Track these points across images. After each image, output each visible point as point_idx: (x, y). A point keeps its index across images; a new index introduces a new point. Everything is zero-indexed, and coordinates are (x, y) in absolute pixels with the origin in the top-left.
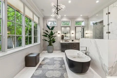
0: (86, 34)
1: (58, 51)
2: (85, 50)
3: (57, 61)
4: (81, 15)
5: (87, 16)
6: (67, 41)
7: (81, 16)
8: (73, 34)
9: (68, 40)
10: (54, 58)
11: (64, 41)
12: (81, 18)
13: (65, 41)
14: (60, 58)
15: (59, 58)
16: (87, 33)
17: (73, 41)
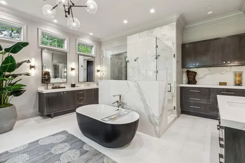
0: (98, 71)
1: (31, 119)
2: (118, 102)
3: (56, 144)
4: (91, 34)
5: (100, 39)
6: (59, 88)
7: (90, 36)
8: (72, 69)
9: (61, 86)
10: (38, 141)
11: (50, 87)
12: (89, 39)
13: (53, 88)
14: (57, 134)
15: (53, 135)
16: (99, 69)
17: (73, 86)
